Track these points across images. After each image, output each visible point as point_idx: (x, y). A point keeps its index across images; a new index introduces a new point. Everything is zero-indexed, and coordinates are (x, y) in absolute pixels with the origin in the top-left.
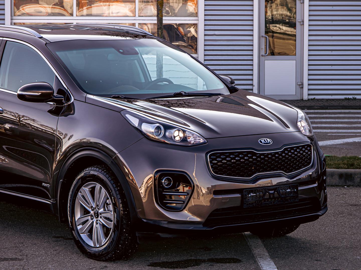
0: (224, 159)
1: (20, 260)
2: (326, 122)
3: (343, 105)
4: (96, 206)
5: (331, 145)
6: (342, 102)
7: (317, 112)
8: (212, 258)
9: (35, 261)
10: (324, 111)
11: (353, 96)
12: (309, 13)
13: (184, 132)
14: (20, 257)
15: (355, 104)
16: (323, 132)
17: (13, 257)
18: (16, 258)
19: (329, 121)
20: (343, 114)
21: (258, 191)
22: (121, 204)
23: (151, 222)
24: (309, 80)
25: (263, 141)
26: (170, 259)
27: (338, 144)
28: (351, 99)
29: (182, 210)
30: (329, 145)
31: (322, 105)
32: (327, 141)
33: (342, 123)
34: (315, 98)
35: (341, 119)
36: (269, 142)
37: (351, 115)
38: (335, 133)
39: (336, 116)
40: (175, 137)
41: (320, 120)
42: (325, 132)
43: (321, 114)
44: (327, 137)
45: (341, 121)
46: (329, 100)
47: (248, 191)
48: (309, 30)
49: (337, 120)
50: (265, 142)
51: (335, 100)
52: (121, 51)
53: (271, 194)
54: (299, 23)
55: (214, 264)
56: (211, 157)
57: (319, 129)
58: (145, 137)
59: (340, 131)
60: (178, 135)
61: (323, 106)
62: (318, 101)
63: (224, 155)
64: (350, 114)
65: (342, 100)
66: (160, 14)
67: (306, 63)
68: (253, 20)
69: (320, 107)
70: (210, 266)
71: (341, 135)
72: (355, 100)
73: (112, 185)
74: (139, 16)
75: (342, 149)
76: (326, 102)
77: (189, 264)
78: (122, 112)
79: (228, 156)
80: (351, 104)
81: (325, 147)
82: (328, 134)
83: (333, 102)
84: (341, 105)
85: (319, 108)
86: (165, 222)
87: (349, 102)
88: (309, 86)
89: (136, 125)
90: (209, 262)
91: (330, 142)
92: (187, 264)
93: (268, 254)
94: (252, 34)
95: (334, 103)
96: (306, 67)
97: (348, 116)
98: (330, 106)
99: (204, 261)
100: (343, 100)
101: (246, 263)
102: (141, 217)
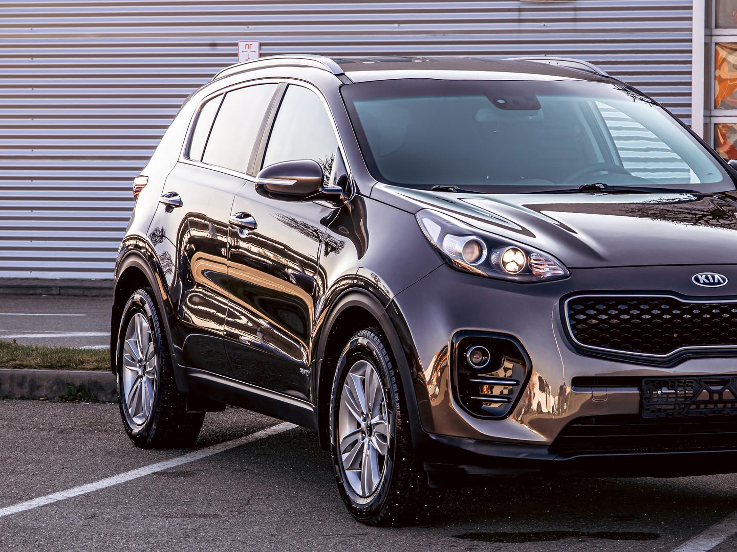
0: (604, 312)
4: (368, 411)
13: (528, 253)
21: (680, 384)
22: (399, 404)
23: (445, 441)
25: (702, 278)
29: (505, 417)
36: (716, 281)
40: (504, 264)
47: (655, 383)
50: (707, 282)
52: (501, 102)
53: (716, 391)
56: (574, 307)
58: (446, 263)
60: (512, 261)
63: (604, 304)
73: (387, 363)
78: (418, 215)
79: (614, 307)
86: (470, 441)
89: (435, 240)
102: (428, 431)
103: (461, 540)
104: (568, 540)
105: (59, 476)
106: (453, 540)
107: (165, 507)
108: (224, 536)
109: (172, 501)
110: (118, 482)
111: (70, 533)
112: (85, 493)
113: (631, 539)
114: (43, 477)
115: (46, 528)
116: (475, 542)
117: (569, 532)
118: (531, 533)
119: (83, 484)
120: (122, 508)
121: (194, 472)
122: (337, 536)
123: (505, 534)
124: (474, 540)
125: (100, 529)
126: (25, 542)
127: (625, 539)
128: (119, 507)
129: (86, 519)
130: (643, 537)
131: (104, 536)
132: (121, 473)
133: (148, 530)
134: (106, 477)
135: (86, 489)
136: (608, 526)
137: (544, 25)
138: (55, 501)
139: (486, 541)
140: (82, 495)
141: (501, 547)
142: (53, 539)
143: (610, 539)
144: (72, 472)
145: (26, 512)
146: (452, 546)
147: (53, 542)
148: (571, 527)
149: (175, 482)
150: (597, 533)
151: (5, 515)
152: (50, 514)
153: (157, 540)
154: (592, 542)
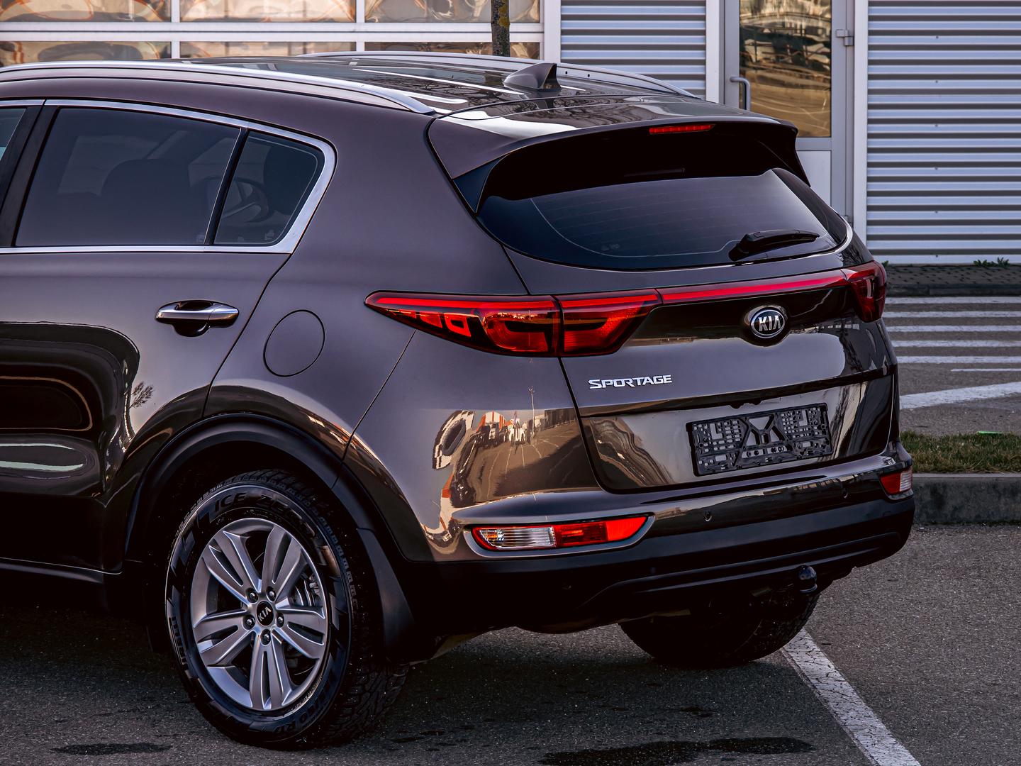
1: (161, 749)
2: (935, 332)
3: (975, 282)
5: (969, 401)
6: (968, 273)
7: (899, 305)
8: (722, 740)
9: (205, 752)
10: (920, 301)
11: (1000, 256)
12: (869, 11)
14: (158, 742)
15: (1008, 280)
16: (934, 364)
17: (136, 742)
18: (148, 745)
19: (943, 330)
20: (977, 310)
24: (870, 208)
26: (598, 741)
27: (990, 400)
28: (992, 264)
30: (966, 402)
31: (910, 283)
32: (955, 390)
33: (981, 336)
34: (887, 262)
35: (976, 325)
37: (1004, 313)
38: (972, 366)
39: (959, 314)
41: (915, 327)
42: (942, 364)
43: (914, 310)
44: (951, 378)
45: (978, 330)
46: (928, 269)
48: (871, 62)
49: (965, 328)
51: (948, 270)
54: (841, 40)
55: (734, 757)
57: (923, 355)
59: (986, 359)
61: (916, 287)
62: (898, 271)
64: (998, 310)
65: (969, 267)
66: (502, 18)
67: (861, 158)
68: (703, 33)
69: (905, 288)
70: (724, 762)
71: (990, 372)
72: (1006, 269)
74: (366, 21)
75: (1007, 412)
76: (922, 274)
77: (661, 757)
80: (997, 278)
81: (955, 408)
82: (954, 368)
83: (941, 274)
84: (968, 282)
85: (903, 291)
87: (990, 275)
88: (870, 227)
90: (718, 751)
91: (966, 392)
92: (654, 756)
93: (883, 726)
94: (702, 73)
95: (944, 277)
96: (861, 172)
97: (994, 316)
98: (935, 287)
99: (702, 748)
100: (969, 269)
101: (828, 752)
130: (786, 745)
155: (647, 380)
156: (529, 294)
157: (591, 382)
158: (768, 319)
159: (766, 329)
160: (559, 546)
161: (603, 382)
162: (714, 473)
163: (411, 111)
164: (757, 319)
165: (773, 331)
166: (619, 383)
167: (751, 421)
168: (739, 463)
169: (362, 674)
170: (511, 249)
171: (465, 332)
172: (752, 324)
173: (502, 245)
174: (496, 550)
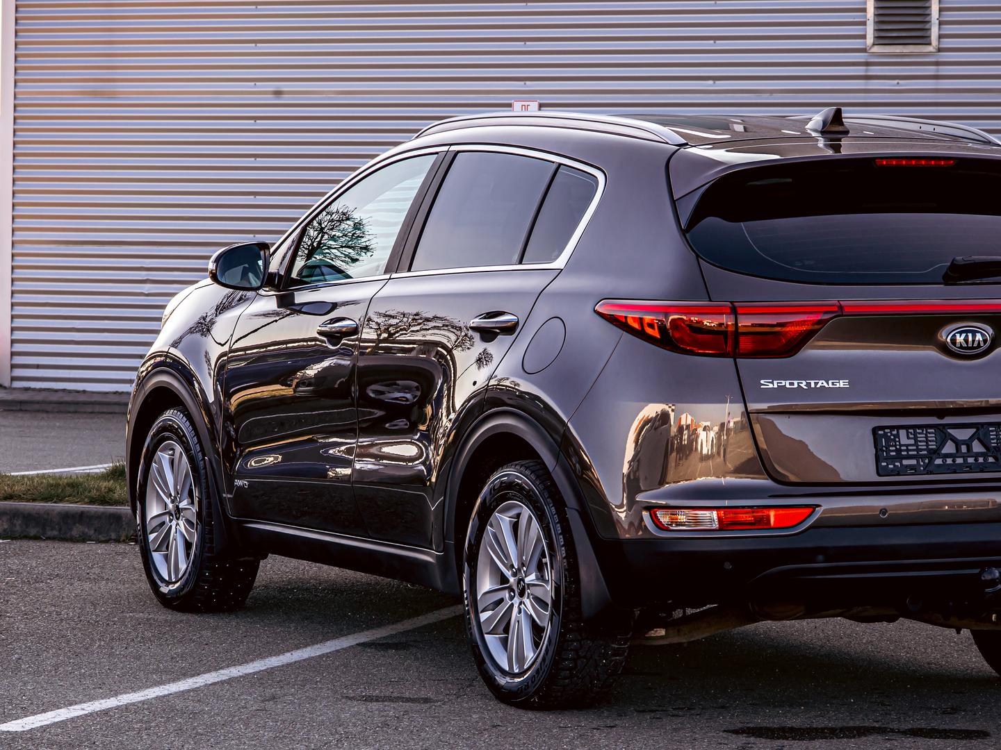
103: (734, 736)
104: (871, 738)
105: (239, 646)
106: (725, 736)
107: (365, 688)
108: (432, 727)
109: (375, 680)
110: (313, 655)
111: (239, 719)
112: (268, 669)
113: (953, 738)
114: (218, 647)
115: (208, 713)
116: (752, 739)
117: (874, 728)
118: (825, 728)
119: (267, 657)
120: (310, 688)
121: (411, 643)
122: (577, 729)
123: (792, 729)
124: (750, 737)
125: (277, 715)
126: (179, 731)
127: (945, 738)
128: (308, 686)
129: (263, 701)
130: (968, 735)
131: (281, 724)
132: (317, 644)
133: (338, 717)
134: (298, 648)
135: (269, 662)
136: (925, 720)
137: (898, 83)
138: (227, 678)
139: (767, 738)
140: (262, 671)
141: (783, 746)
142: (216, 727)
143: (925, 737)
144: (256, 641)
145: (189, 691)
146: (721, 744)
147: (215, 731)
148: (877, 722)
149: (383, 656)
150: (911, 729)
151: (161, 694)
152: (218, 695)
153: (346, 730)
154: (902, 740)
155: (821, 383)
156: (710, 301)
157: (762, 382)
158: (967, 336)
159: (965, 345)
160: (720, 529)
161: (775, 382)
162: (898, 475)
163: (667, 143)
164: (954, 335)
165: (973, 348)
166: (792, 384)
167: (950, 431)
168: (931, 468)
169: (572, 641)
170: (706, 261)
171: (655, 333)
172: (949, 340)
173: (698, 256)
174: (668, 530)
